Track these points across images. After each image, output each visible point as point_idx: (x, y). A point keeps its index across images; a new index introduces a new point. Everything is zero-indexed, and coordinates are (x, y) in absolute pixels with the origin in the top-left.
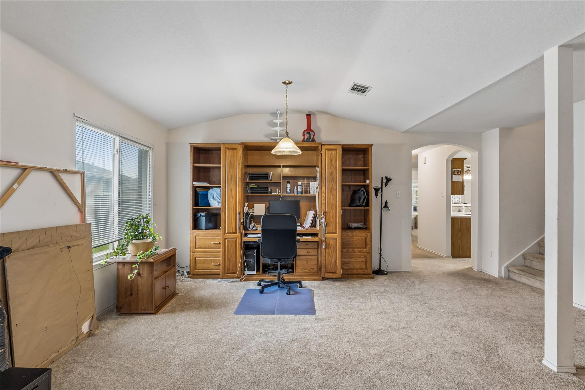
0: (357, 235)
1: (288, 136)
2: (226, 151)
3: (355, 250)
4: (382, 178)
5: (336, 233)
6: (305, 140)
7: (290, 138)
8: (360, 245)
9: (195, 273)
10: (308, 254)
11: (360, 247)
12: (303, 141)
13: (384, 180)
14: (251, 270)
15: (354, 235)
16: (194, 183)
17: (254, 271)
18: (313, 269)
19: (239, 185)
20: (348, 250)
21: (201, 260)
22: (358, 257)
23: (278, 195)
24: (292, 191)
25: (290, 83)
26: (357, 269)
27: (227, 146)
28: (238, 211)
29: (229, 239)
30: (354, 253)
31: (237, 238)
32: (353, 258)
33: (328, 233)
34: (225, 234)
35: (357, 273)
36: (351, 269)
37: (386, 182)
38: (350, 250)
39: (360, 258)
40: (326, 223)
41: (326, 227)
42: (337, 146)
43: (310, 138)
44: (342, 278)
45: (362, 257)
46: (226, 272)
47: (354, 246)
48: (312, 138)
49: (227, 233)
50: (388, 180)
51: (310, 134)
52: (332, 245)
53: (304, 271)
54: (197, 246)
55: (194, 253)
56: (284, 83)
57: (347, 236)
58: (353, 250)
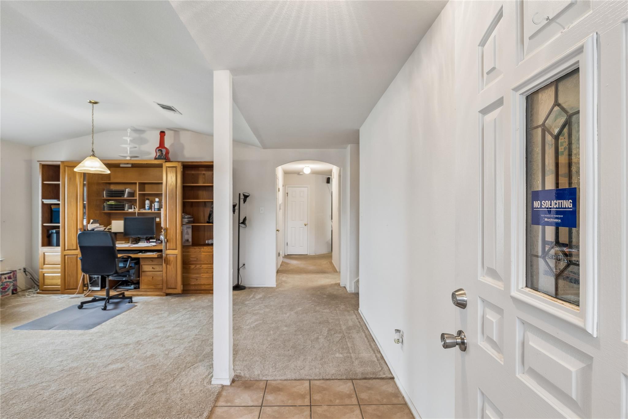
0: (205, 251)
1: (93, 155)
2: (65, 169)
3: (203, 266)
4: (240, 194)
5: (176, 249)
6: (157, 157)
7: (96, 157)
8: (207, 261)
9: (44, 289)
10: (153, 270)
11: (207, 263)
12: (156, 159)
13: (242, 197)
14: (96, 286)
15: (201, 252)
16: (44, 200)
17: (99, 287)
18: (159, 285)
19: (80, 202)
20: (196, 266)
21: (49, 276)
22: (206, 273)
23: (134, 212)
24: (150, 208)
25: (96, 103)
26: (204, 285)
27: (66, 164)
28: (79, 228)
29: (69, 256)
30: (202, 269)
31: (78, 255)
32: (200, 274)
33: (169, 249)
34: (65, 250)
35: (204, 288)
36: (198, 285)
37: (244, 198)
38: (198, 266)
39: (208, 274)
40: (166, 240)
41: (166, 243)
42: (177, 163)
43: (162, 155)
44: (182, 294)
45: (209, 273)
46: (66, 288)
47: (202, 262)
48: (163, 155)
49: (68, 250)
50: (246, 197)
51: (161, 151)
52: (172, 261)
53: (149, 287)
54: (46, 263)
55: (43, 269)
56: (90, 102)
57: (195, 252)
58: (201, 266)
